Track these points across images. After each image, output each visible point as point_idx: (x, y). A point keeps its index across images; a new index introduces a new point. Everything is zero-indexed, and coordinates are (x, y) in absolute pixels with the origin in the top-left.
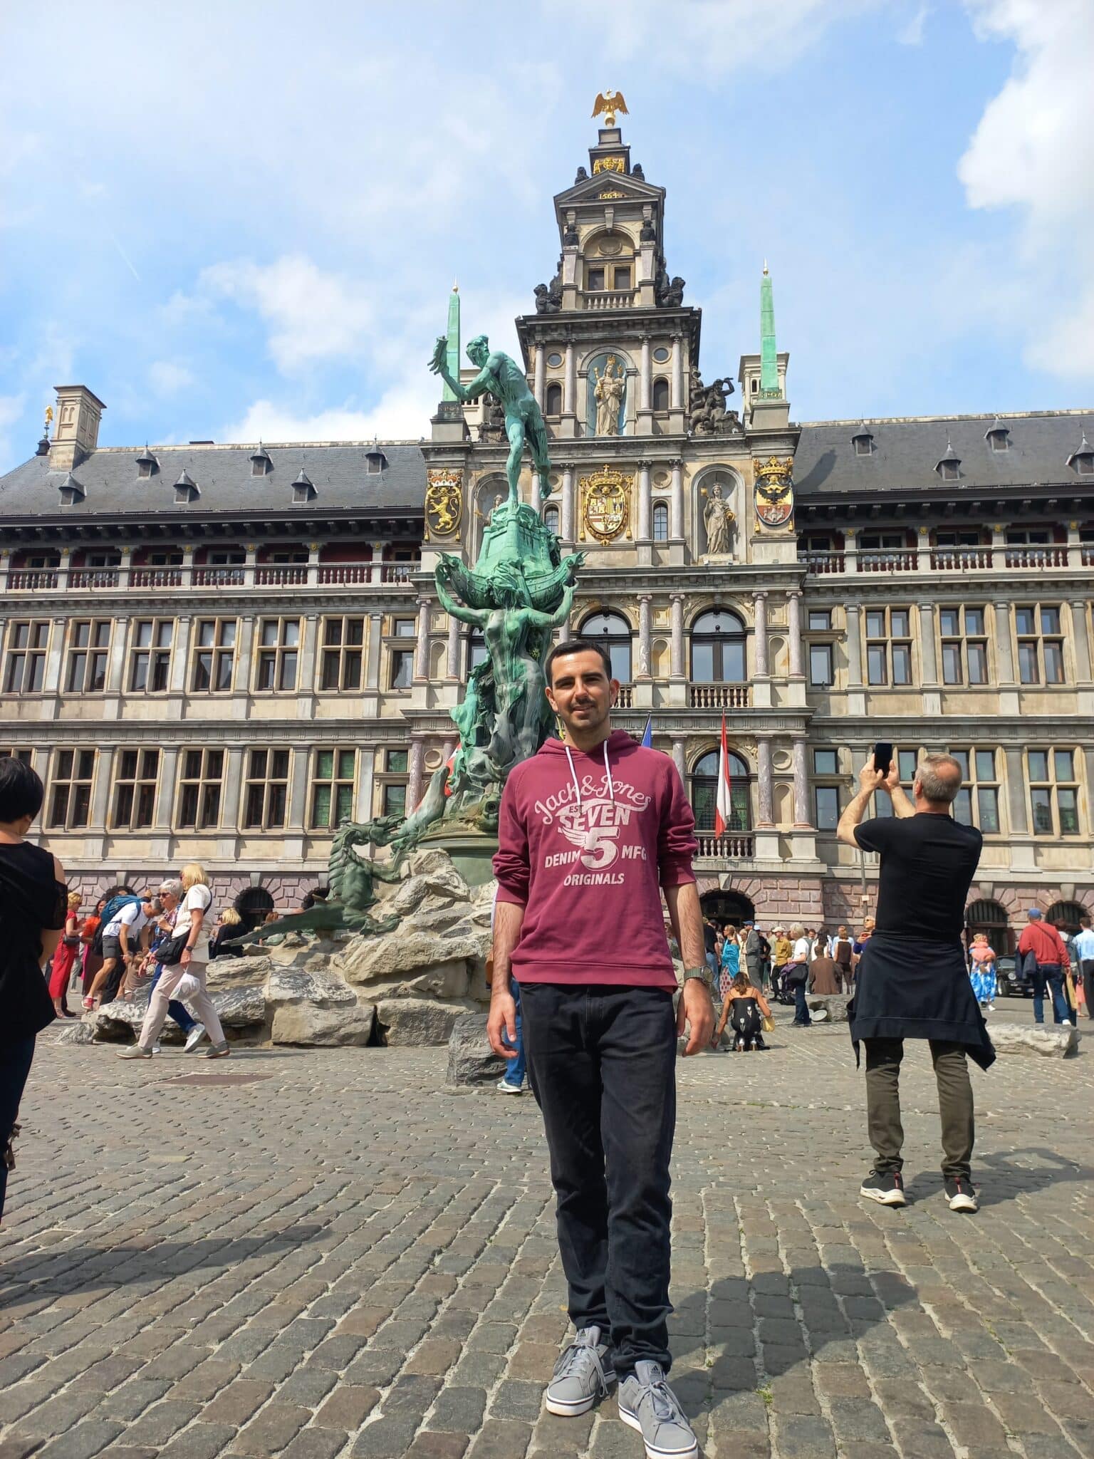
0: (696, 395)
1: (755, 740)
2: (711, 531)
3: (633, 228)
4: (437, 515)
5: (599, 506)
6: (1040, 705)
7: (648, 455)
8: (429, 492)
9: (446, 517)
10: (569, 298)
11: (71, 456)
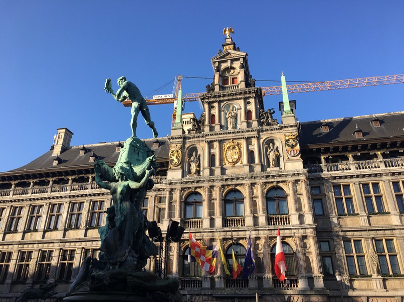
1: (294, 238)
2: (271, 160)
7: (246, 135)
10: (217, 88)
11: (60, 150)
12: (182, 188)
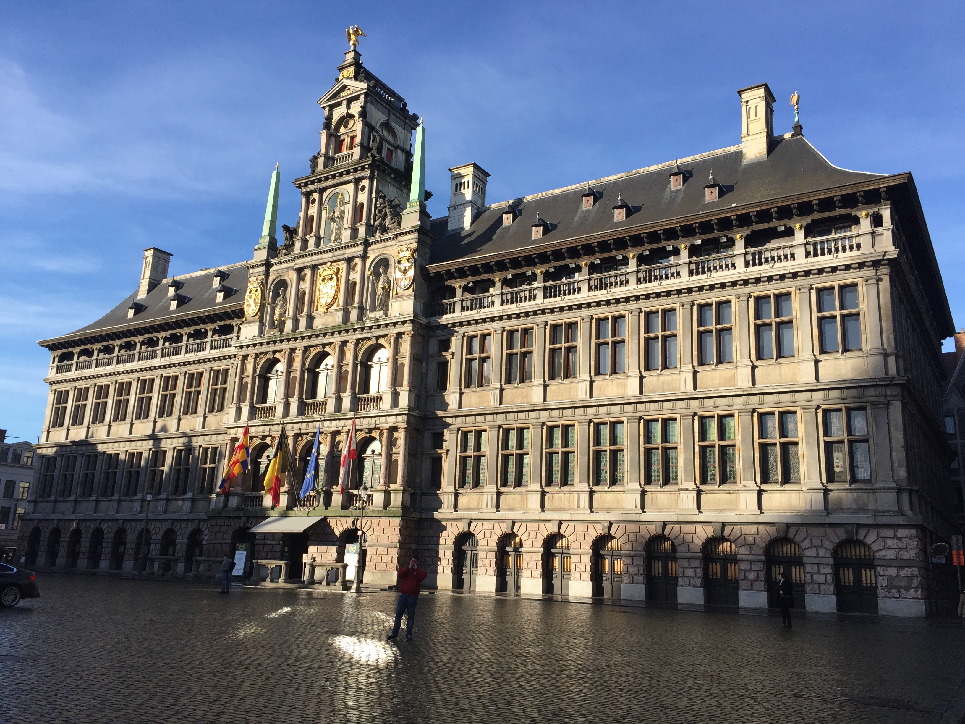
1: (382, 431)
3: (356, 110)
6: (558, 394)
7: (347, 254)
10: (322, 161)
11: (147, 288)
12: (256, 354)
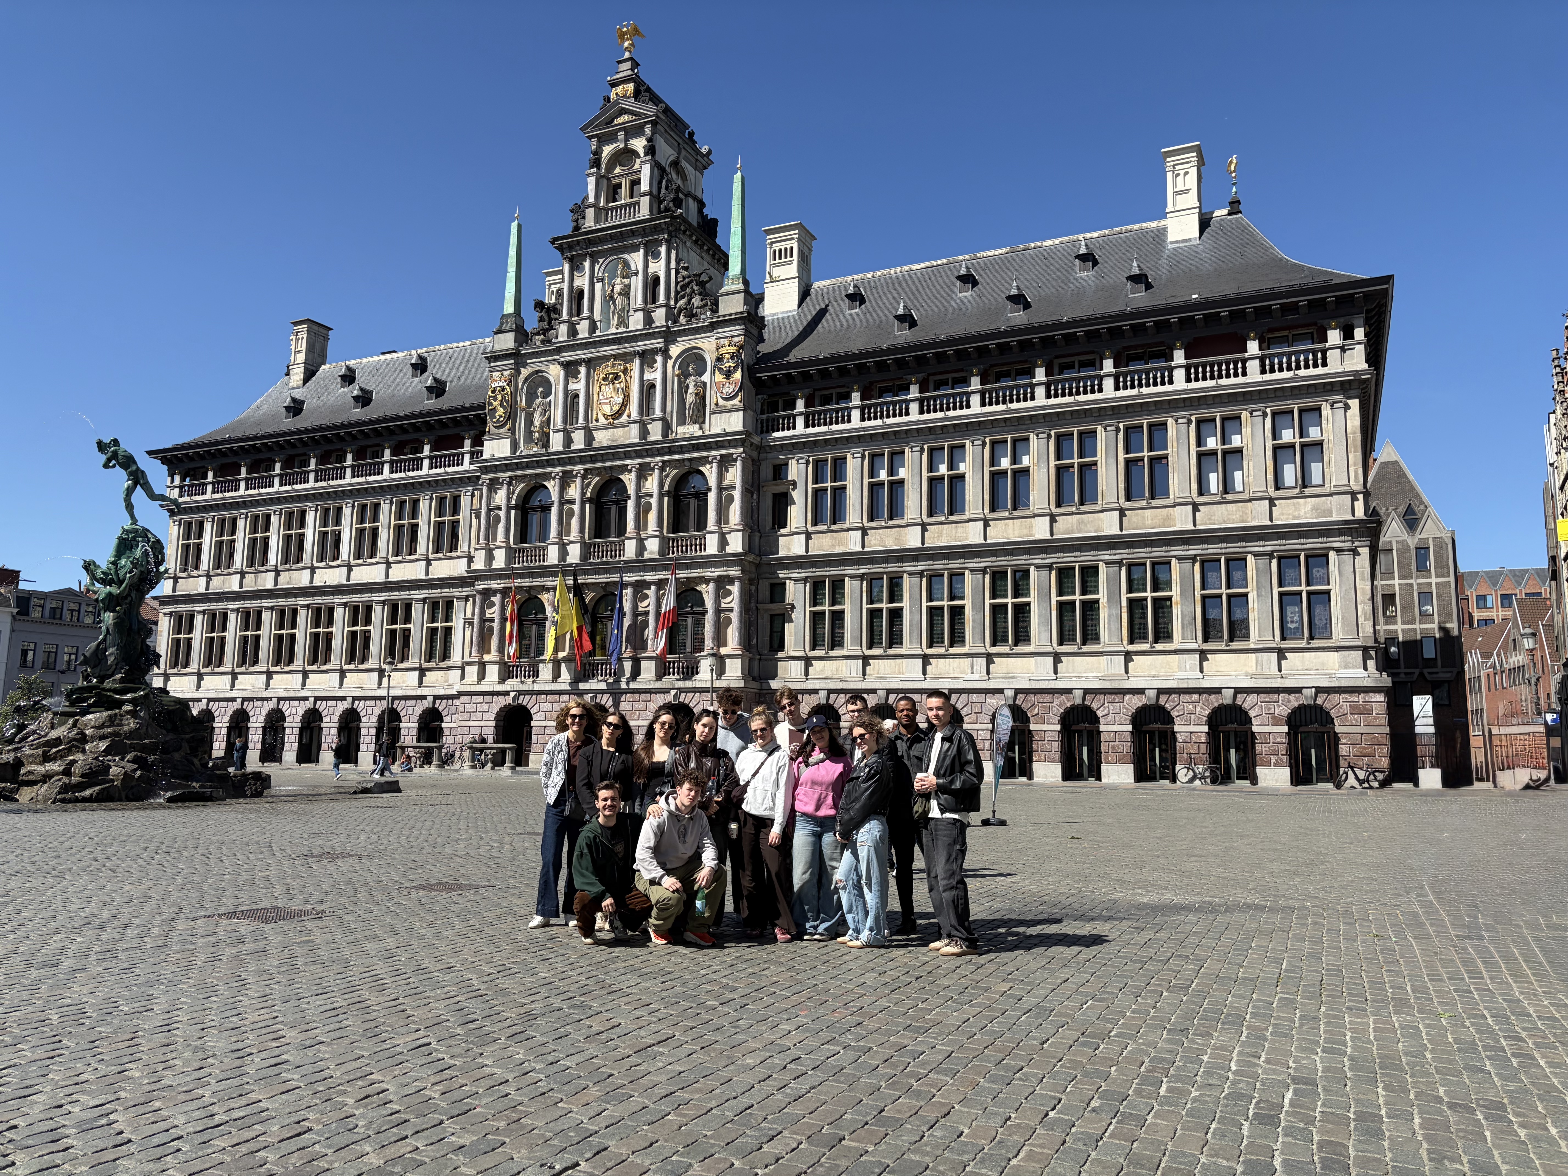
0: (682, 287)
1: (707, 581)
3: (639, 144)
4: (495, 410)
5: (607, 390)
6: (940, 535)
7: (640, 346)
8: (490, 393)
9: (501, 411)
10: (590, 213)
11: (302, 376)
12: (510, 477)
